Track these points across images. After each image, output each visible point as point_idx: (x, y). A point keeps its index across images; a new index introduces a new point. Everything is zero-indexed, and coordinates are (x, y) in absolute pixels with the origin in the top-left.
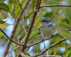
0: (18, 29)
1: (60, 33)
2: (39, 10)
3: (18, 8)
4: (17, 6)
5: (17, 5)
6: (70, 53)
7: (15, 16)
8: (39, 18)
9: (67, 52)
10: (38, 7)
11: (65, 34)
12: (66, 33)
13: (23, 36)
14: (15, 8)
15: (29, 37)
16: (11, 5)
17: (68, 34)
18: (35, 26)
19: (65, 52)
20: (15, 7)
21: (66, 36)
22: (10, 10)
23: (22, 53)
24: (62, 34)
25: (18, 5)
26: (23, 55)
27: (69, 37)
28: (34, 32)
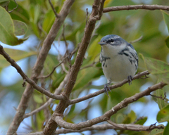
0: (48, 64)
2: (101, 15)
3: (49, 15)
4: (46, 12)
5: (47, 9)
7: (42, 35)
10: (99, 9)
12: (165, 69)
13: (58, 81)
14: (42, 16)
15: (75, 81)
16: (32, 9)
20: (42, 13)
22: (31, 20)
23: (58, 117)
25: (50, 8)
26: (60, 120)
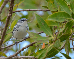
1: (31, 37)
6: (40, 54)
8: (14, 21)
9: (38, 54)
10: (11, 12)
11: (36, 38)
12: (37, 36)
17: (38, 37)
18: (10, 29)
19: (37, 54)
21: (36, 39)
24: (33, 37)
27: (40, 40)
28: (9, 34)
